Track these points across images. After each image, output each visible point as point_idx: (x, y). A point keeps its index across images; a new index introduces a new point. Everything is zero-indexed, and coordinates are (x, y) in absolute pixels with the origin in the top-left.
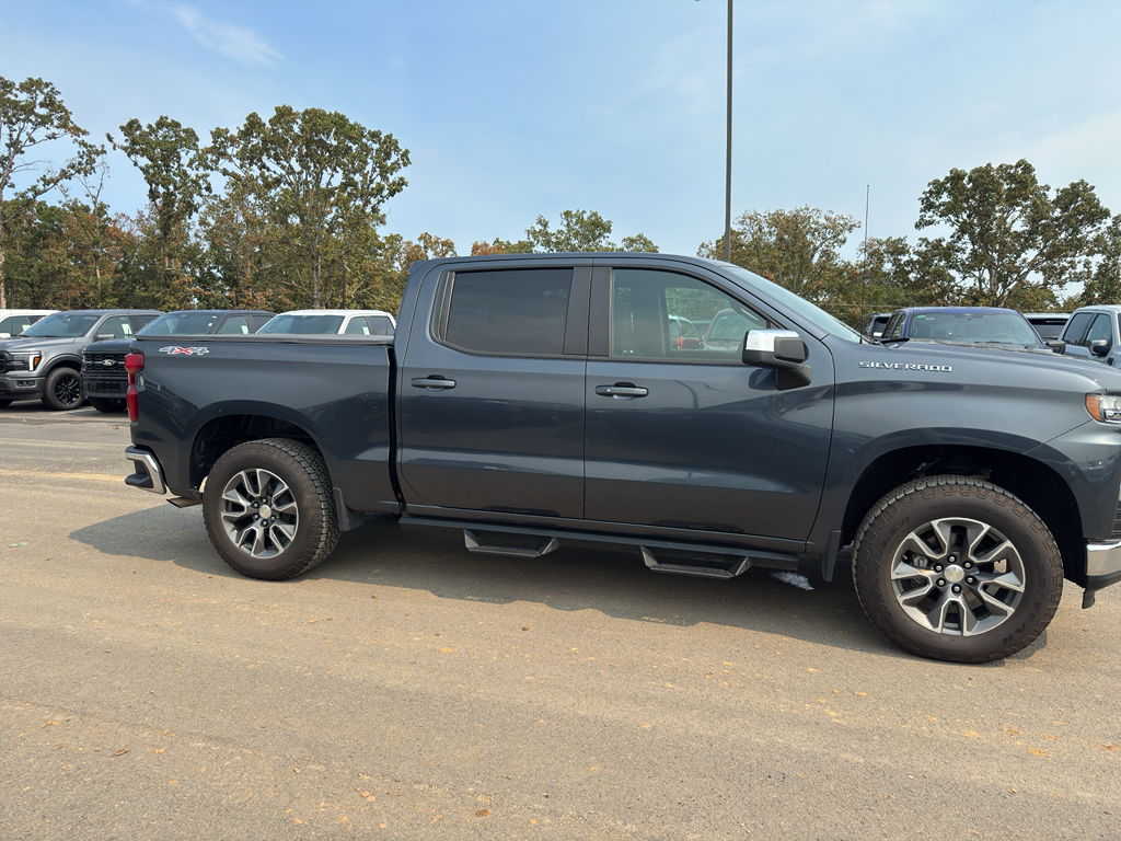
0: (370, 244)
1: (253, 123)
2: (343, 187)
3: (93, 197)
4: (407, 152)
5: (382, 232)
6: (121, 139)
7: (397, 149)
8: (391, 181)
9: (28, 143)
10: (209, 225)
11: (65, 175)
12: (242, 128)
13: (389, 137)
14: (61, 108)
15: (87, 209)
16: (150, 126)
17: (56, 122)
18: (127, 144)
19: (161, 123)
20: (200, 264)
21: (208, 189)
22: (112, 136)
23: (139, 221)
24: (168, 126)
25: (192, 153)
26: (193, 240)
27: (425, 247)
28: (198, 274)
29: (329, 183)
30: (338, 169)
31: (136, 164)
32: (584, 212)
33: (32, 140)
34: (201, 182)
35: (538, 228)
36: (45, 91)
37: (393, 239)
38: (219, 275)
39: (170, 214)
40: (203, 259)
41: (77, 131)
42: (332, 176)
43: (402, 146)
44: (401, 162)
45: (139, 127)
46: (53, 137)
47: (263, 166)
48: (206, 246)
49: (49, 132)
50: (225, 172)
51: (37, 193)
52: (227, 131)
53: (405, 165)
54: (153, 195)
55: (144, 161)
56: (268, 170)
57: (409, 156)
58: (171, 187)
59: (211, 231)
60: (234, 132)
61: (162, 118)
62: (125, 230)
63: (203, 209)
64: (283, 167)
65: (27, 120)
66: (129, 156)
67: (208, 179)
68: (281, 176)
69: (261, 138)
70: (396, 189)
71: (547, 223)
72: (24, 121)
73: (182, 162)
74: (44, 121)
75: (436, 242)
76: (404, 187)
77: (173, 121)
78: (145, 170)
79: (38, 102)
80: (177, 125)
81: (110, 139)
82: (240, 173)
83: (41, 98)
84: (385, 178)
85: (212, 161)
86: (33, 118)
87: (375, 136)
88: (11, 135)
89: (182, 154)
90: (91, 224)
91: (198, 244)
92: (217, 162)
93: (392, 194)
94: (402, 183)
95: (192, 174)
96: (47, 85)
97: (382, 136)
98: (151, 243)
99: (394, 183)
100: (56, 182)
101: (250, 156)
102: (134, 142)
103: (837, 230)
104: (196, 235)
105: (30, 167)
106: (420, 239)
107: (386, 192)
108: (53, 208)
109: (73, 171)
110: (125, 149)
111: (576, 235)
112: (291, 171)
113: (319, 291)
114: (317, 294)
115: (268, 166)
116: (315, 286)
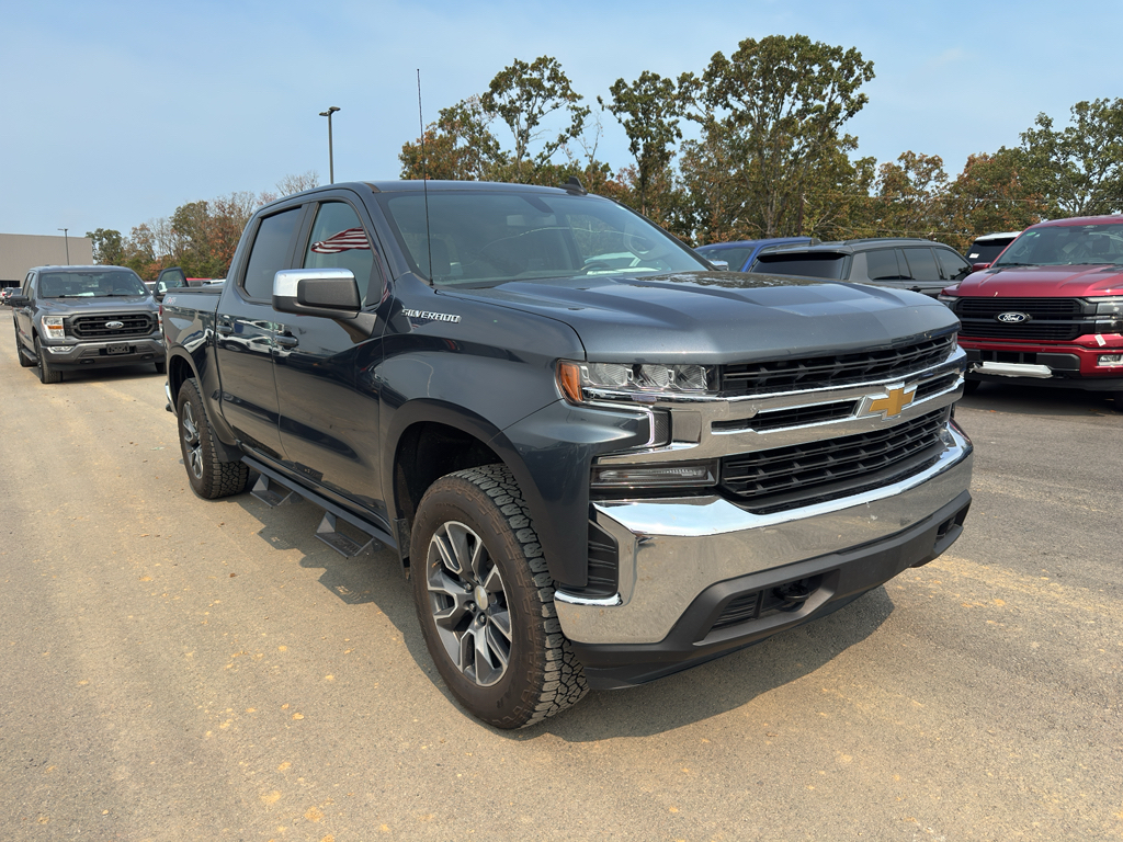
0: (841, 171)
1: (718, 61)
2: (801, 113)
3: (590, 156)
4: (871, 63)
5: (853, 157)
6: (610, 100)
7: (860, 63)
8: (850, 101)
9: (539, 115)
11: (563, 140)
12: (708, 70)
13: (852, 51)
14: (564, 79)
16: (635, 83)
18: (613, 104)
19: (644, 79)
21: (679, 135)
22: (602, 98)
24: (650, 79)
26: (675, 187)
27: (907, 168)
29: (790, 112)
30: (800, 97)
31: (620, 121)
32: (1107, 100)
33: (542, 112)
34: (672, 129)
35: (1038, 128)
36: (550, 66)
37: (867, 163)
38: (698, 218)
40: (685, 204)
41: (574, 97)
42: (794, 105)
44: (863, 76)
45: (625, 86)
46: (556, 106)
47: (728, 105)
49: (554, 103)
50: (691, 117)
52: (692, 75)
53: (868, 79)
54: (634, 148)
55: (626, 117)
56: (732, 108)
57: (874, 67)
60: (699, 75)
61: (644, 73)
62: (624, 184)
64: (745, 103)
65: (539, 95)
66: (615, 114)
67: (678, 126)
68: (744, 112)
69: (726, 77)
70: (854, 108)
71: (1050, 121)
72: (536, 96)
74: (551, 93)
75: (921, 161)
76: (864, 104)
77: (653, 75)
78: (627, 125)
79: (546, 77)
80: (656, 77)
81: (600, 101)
82: (702, 114)
83: (547, 73)
85: (679, 107)
86: (542, 92)
87: (836, 53)
91: (680, 190)
92: (682, 107)
93: (851, 114)
94: (862, 100)
95: (666, 122)
96: (551, 60)
97: (844, 52)
99: (854, 101)
100: (556, 146)
101: (716, 97)
102: (619, 100)
104: (678, 182)
105: (541, 136)
106: (900, 159)
107: (843, 114)
109: (568, 135)
110: (611, 108)
111: (1093, 130)
112: (752, 106)
113: (771, 226)
114: (770, 230)
115: (731, 103)
116: (769, 221)
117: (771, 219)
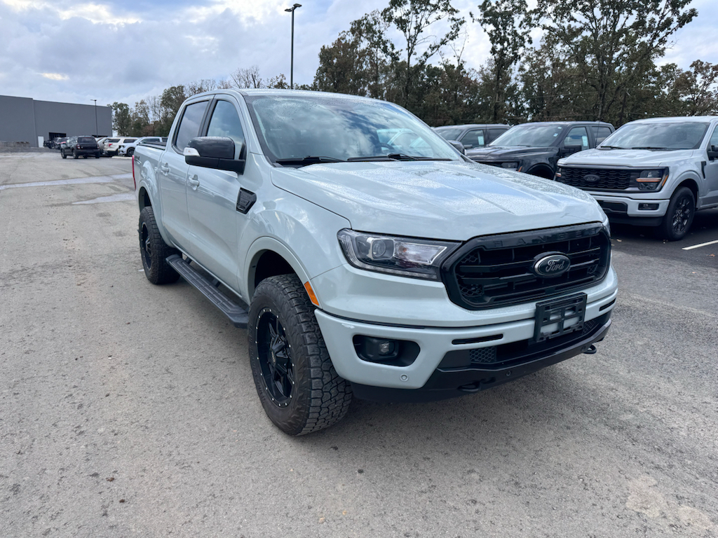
2: (635, 26)
3: (458, 57)
5: (660, 63)
6: (478, 15)
8: (681, 14)
9: (426, 25)
10: (524, 70)
11: (443, 43)
15: (453, 67)
17: (442, 8)
18: (481, 17)
20: (516, 99)
21: (530, 41)
22: (472, 13)
23: (481, 72)
25: (523, 16)
26: (513, 82)
27: (695, 73)
28: (514, 106)
29: (624, 25)
30: (633, 11)
31: (485, 31)
33: (427, 22)
34: (525, 37)
37: (669, 68)
39: (502, 64)
40: (518, 95)
41: (453, 11)
42: (627, 18)
45: (490, 4)
46: (439, 18)
47: (572, 19)
48: (521, 86)
49: (438, 15)
50: (544, 28)
51: (427, 56)
54: (493, 51)
55: (491, 27)
56: (575, 21)
58: (506, 44)
59: (526, 75)
62: (473, 79)
63: (523, 59)
64: (587, 16)
65: (426, 10)
66: (482, 25)
67: (530, 34)
68: (586, 24)
70: (686, 20)
72: (424, 10)
73: (514, 25)
74: (435, 8)
75: (708, 67)
76: (694, 17)
78: (490, 34)
81: (471, 15)
82: (554, 26)
84: (675, 12)
85: (535, 19)
86: (429, 7)
88: (417, 21)
89: (515, 19)
90: (455, 75)
91: (516, 85)
92: (538, 20)
93: (681, 25)
95: (520, 32)
98: (487, 85)
99: (684, 15)
100: (437, 47)
102: (486, 15)
104: (516, 79)
105: (426, 40)
106: (692, 65)
107: (675, 25)
108: (435, 68)
109: (448, 39)
110: (480, 21)
112: (593, 19)
113: (602, 112)
114: (601, 115)
115: (575, 18)
116: (600, 108)
117: (602, 107)
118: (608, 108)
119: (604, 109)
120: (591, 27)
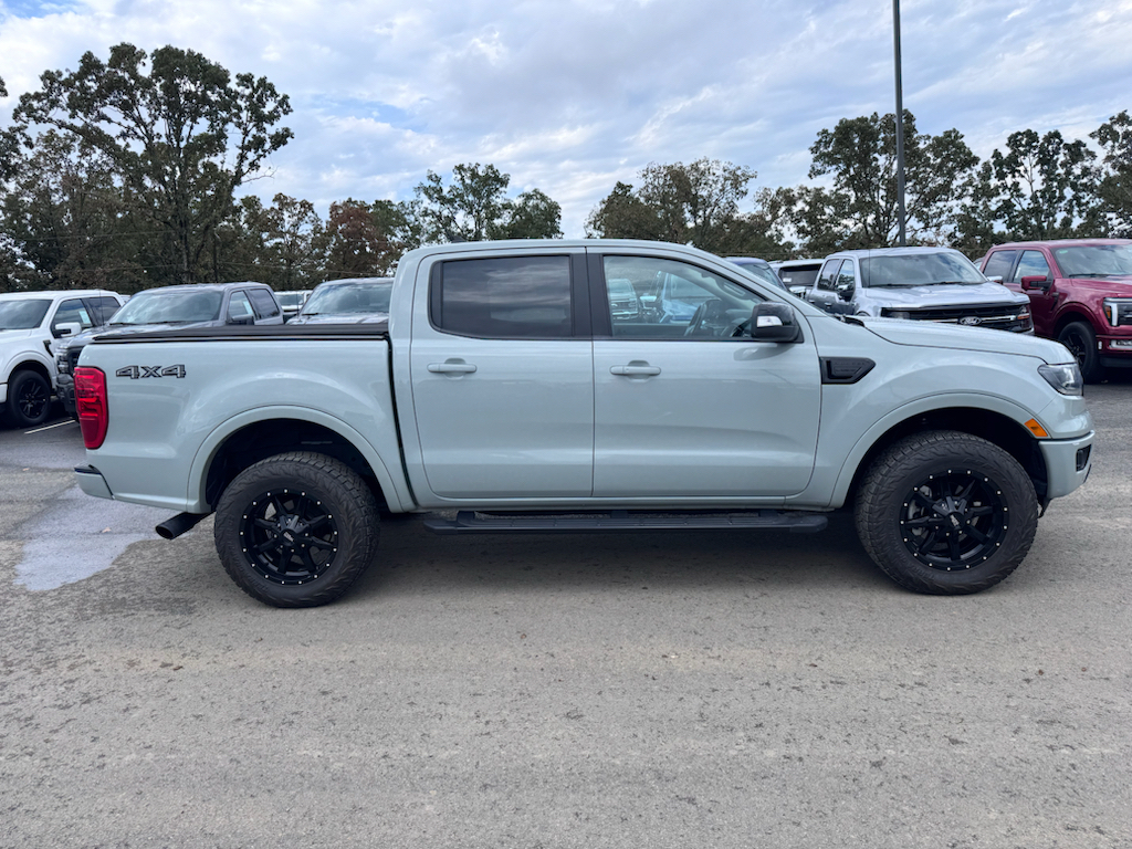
1: (89, 64)
4: (286, 97)
7: (274, 94)
8: (271, 133)
12: (75, 71)
13: (264, 81)
21: (28, 144)
32: (479, 165)
34: (18, 136)
35: (428, 183)
42: (193, 127)
43: (280, 91)
44: (280, 109)
47: (103, 117)
50: (60, 124)
52: (60, 74)
53: (286, 113)
56: (109, 121)
57: (290, 101)
60: (67, 75)
64: (131, 118)
67: (26, 132)
68: (129, 128)
70: (280, 141)
71: (439, 179)
75: (294, 203)
76: (290, 138)
85: (41, 111)
87: (245, 80)
92: (47, 112)
93: (275, 146)
94: (287, 134)
95: (9, 126)
97: (255, 80)
99: (275, 135)
103: (736, 181)
106: (275, 200)
107: (268, 145)
112: (140, 122)
113: (188, 262)
114: (188, 266)
115: (109, 116)
116: (185, 256)
117: (188, 255)
118: (197, 255)
119: (191, 259)
120: (141, 135)
